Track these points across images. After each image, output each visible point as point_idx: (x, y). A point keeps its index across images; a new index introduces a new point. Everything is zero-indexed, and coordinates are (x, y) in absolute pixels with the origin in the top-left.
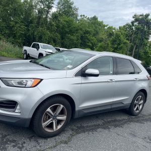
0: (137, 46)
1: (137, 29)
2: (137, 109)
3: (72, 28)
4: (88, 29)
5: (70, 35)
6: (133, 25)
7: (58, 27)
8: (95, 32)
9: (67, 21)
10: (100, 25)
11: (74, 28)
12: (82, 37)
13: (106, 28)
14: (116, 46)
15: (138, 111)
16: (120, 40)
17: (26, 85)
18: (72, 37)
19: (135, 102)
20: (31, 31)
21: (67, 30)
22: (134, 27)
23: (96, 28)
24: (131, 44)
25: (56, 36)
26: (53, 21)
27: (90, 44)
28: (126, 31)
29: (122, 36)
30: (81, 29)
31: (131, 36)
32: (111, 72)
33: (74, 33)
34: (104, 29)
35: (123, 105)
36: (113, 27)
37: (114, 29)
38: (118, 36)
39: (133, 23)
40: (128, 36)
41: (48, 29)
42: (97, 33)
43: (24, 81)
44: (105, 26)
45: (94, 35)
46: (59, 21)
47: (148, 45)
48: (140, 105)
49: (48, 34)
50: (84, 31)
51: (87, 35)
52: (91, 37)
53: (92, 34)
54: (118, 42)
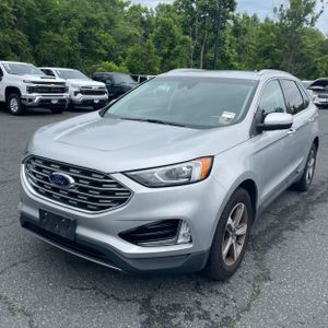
0: (206, 45)
1: (203, 8)
3: (53, 15)
4: (92, 15)
7: (17, 13)
10: (115, 3)
12: (81, 34)
13: (126, 9)
14: (166, 50)
17: (190, 177)
18: (58, 38)
21: (42, 20)
22: (194, 5)
23: (107, 11)
24: (196, 42)
25: (19, 39)
27: (103, 51)
28: (179, 14)
29: (175, 27)
34: (123, 12)
37: (145, 11)
42: (112, 22)
43: (184, 169)
44: (123, 5)
45: (107, 28)
47: (228, 41)
50: (85, 21)
51: (92, 30)
52: (100, 33)
53: (103, 26)
54: (169, 40)
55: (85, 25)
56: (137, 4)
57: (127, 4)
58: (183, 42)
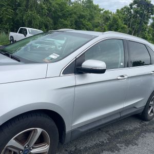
0: (135, 31)
1: (136, 12)
2: (152, 111)
3: (65, 12)
4: (82, 13)
5: (63, 20)
6: (131, 8)
7: (49, 10)
8: (90, 17)
9: (60, 4)
10: (96, 9)
11: (68, 11)
12: (76, 22)
13: (102, 12)
15: (152, 114)
16: (117, 24)
19: (151, 103)
20: (20, 15)
21: (60, 14)
22: (132, 10)
23: (91, 12)
24: (130, 29)
25: (48, 21)
26: (44, 4)
28: (123, 14)
29: (120, 20)
30: (75, 13)
31: (129, 20)
33: (68, 17)
34: (100, 14)
35: (135, 110)
36: (110, 11)
37: (111, 13)
38: (115, 20)
39: (131, 5)
40: (126, 21)
41: (38, 12)
42: (93, 17)
44: (100, 10)
46: (50, 3)
47: (147, 30)
49: (39, 19)
50: (79, 16)
51: (82, 20)
52: (86, 22)
53: (88, 19)
54: (115, 26)
55: (79, 18)
56: (107, 10)
57: (102, 10)
58: (123, 28)
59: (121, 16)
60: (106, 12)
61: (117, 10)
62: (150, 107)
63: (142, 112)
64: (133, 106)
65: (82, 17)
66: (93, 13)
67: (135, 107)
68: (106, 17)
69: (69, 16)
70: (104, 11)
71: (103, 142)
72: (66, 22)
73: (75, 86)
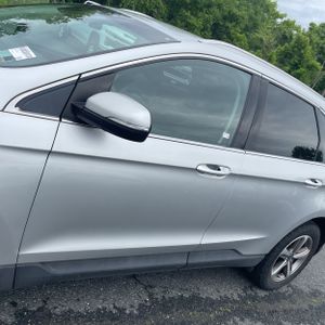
2: (283, 271)
4: (235, 10)
5: (188, 14)
8: (250, 24)
10: (268, 11)
12: (216, 25)
13: (279, 20)
16: (301, 56)
19: (285, 251)
23: (256, 14)
25: (157, 7)
29: (309, 48)
30: (219, 6)
32: (226, 135)
33: (201, 10)
34: (274, 23)
36: (297, 24)
37: (298, 29)
38: (300, 45)
42: (255, 27)
44: (277, 15)
45: (246, 29)
48: (295, 260)
50: (226, 13)
51: (230, 25)
52: (236, 31)
53: (243, 26)
54: (295, 59)
55: (225, 18)
56: (292, 20)
57: (282, 17)
58: (311, 68)
59: (316, 39)
60: (289, 24)
61: (312, 24)
62: (281, 260)
63: (255, 267)
64: (232, 248)
65: (232, 18)
66: (259, 18)
67: (237, 251)
68: (285, 35)
69: (205, 9)
70: (285, 19)
71: (122, 311)
72: (193, 20)
73: (50, 153)
